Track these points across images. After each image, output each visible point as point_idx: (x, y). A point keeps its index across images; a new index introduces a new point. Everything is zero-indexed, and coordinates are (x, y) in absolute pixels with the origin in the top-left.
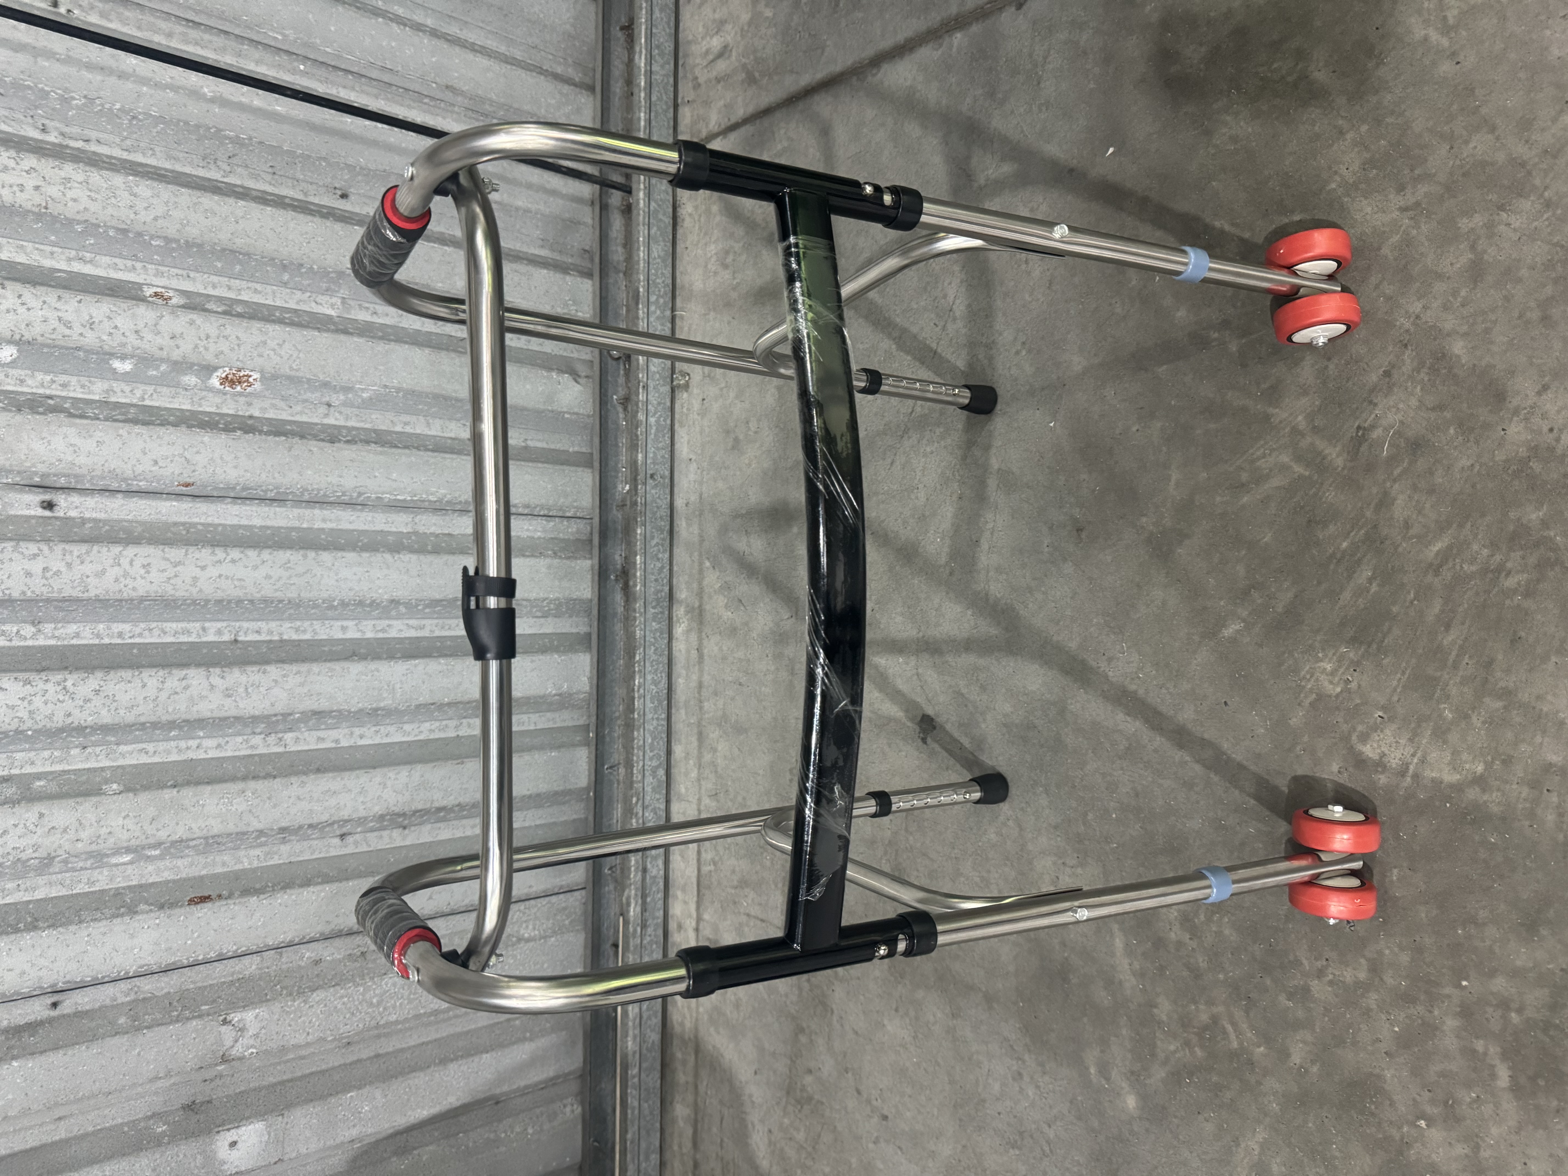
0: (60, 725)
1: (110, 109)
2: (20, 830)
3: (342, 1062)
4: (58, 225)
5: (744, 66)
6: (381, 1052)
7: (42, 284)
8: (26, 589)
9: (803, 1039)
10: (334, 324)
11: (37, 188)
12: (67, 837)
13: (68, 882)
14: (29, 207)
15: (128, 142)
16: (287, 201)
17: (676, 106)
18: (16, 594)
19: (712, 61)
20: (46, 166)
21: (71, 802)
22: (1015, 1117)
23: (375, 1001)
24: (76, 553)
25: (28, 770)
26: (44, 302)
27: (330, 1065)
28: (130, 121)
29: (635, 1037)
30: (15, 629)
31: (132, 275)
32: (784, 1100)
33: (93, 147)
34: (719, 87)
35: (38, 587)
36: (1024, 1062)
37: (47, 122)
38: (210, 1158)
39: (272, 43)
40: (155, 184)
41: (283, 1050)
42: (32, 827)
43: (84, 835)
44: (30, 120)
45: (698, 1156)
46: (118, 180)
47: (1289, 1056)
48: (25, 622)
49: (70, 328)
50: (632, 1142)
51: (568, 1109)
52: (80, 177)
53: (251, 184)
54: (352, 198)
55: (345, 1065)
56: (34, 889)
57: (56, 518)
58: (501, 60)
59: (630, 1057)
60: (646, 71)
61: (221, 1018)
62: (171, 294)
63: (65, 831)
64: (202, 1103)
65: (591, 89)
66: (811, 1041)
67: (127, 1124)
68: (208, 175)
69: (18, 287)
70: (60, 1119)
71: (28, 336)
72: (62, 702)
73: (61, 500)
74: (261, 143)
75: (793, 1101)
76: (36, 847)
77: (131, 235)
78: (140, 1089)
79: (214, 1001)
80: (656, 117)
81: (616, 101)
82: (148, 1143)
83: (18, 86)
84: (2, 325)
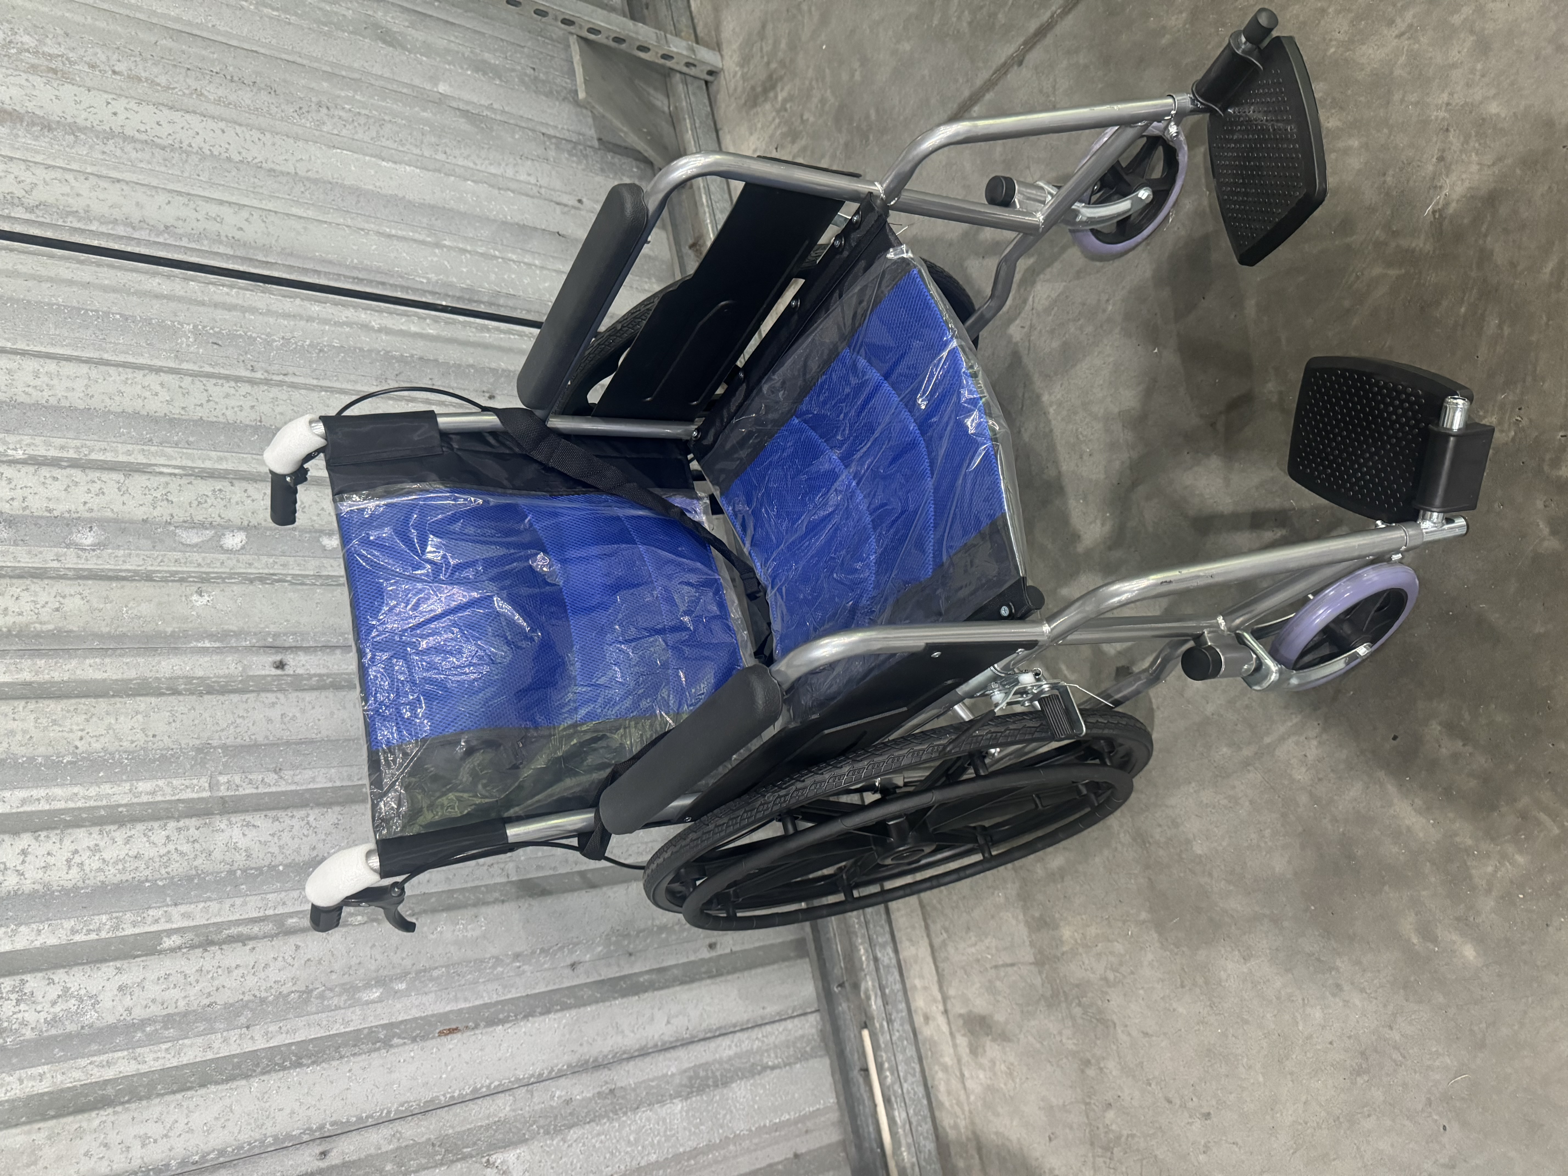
0: (307, 858)
1: (302, 346)
2: (280, 963)
8: (268, 734)
9: (1091, 1072)
11: (253, 407)
12: (322, 968)
13: (325, 1023)
14: (248, 423)
15: (317, 372)
18: (261, 739)
20: (258, 392)
22: (1349, 1037)
23: (632, 1138)
24: (308, 699)
25: (280, 910)
26: (265, 494)
28: (318, 353)
29: (908, 1147)
30: (260, 777)
32: (1090, 1155)
33: (291, 379)
35: (278, 732)
36: (1337, 969)
37: (254, 366)
39: (420, 287)
42: (290, 960)
43: (336, 967)
44: (241, 364)
48: (268, 770)
52: (285, 396)
56: (295, 1031)
57: (288, 675)
61: (484, 1160)
63: (319, 962)
66: (1101, 1069)
69: (244, 484)
71: (254, 522)
72: (307, 836)
73: (290, 659)
74: (421, 358)
76: (295, 980)
79: (475, 1144)
83: (233, 337)
84: (233, 514)
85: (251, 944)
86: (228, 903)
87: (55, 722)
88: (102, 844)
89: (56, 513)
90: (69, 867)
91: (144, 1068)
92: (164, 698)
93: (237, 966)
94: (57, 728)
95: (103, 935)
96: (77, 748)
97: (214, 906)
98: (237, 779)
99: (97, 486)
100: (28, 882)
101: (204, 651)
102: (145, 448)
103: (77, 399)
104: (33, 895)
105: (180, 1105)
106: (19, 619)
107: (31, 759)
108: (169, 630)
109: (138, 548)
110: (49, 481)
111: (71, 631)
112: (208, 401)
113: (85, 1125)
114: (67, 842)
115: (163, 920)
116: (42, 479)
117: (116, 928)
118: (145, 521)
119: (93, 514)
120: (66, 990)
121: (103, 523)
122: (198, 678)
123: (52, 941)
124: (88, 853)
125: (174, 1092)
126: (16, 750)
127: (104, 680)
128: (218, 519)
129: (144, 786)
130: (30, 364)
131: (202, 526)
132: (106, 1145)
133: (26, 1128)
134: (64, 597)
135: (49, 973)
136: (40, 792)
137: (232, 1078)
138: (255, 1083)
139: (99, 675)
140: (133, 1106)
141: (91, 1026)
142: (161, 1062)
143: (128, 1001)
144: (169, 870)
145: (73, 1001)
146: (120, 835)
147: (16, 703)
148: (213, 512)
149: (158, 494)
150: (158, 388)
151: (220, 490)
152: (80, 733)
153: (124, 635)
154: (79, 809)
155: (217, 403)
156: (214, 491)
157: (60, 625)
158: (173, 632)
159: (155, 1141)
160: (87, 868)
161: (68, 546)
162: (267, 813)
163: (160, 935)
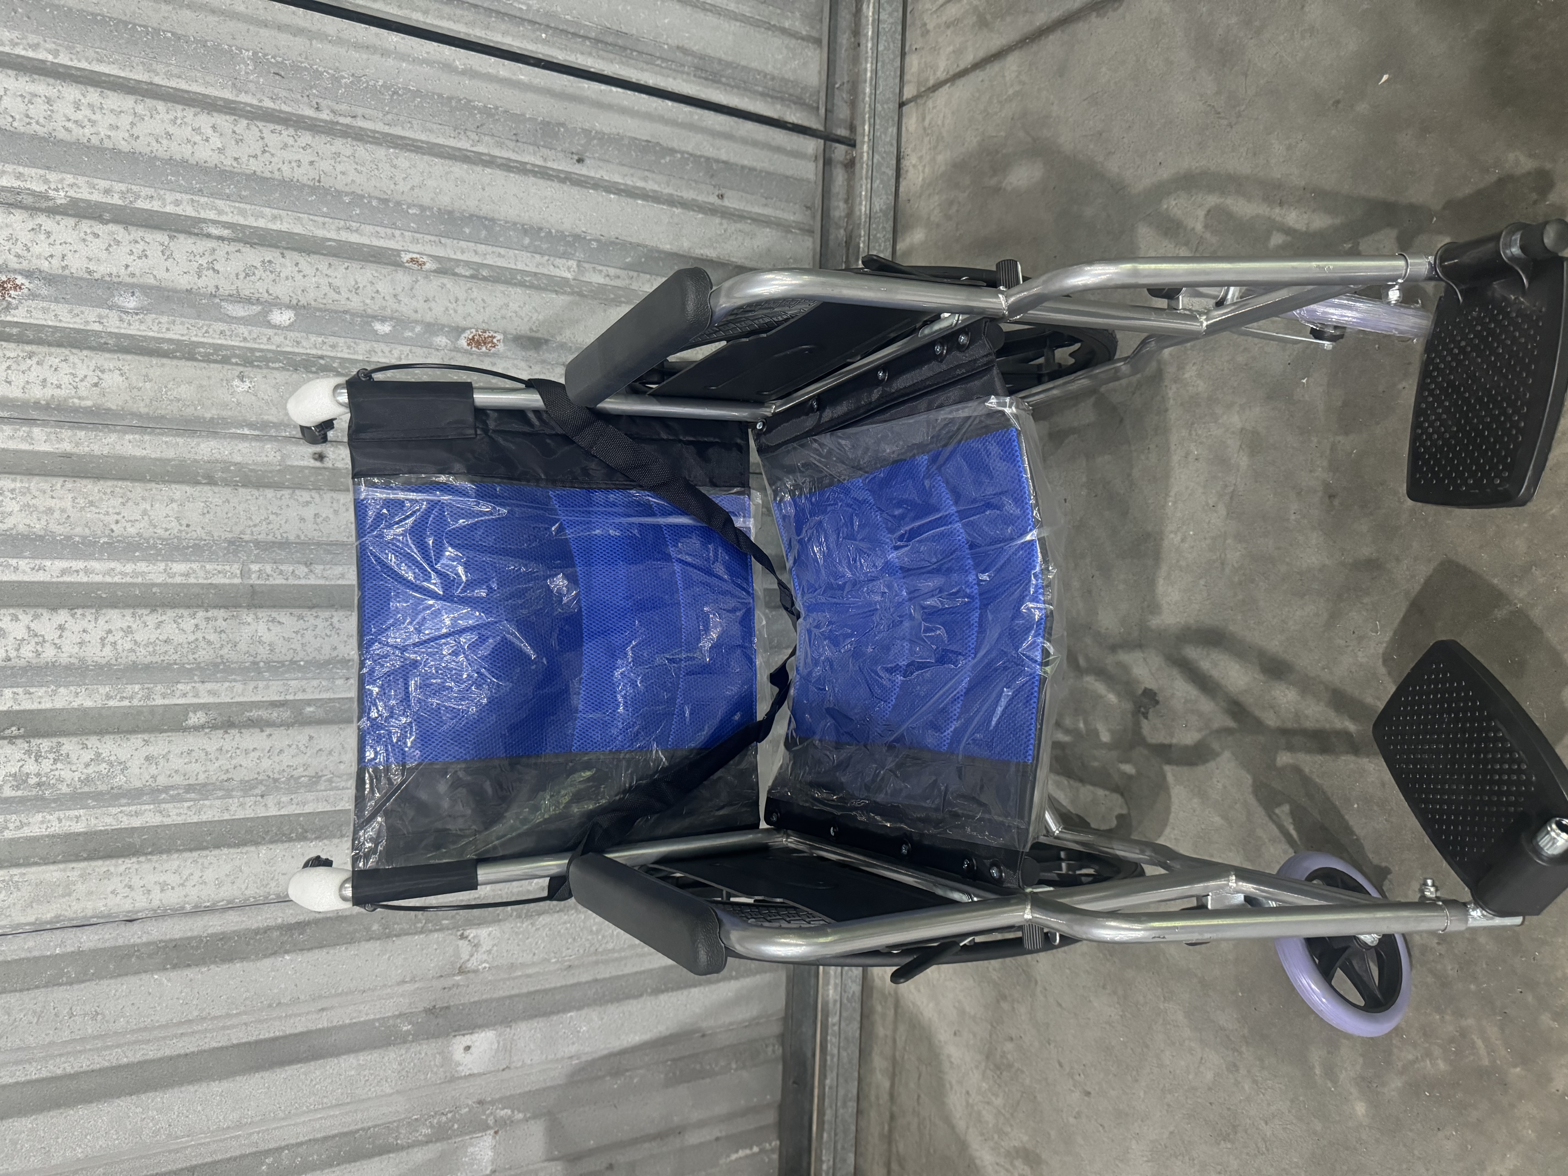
0: (327, 657)
1: (374, 86)
2: (293, 750)
3: (564, 983)
4: (329, 197)
5: (976, 8)
6: (599, 977)
7: (314, 253)
8: (300, 533)
9: (1005, 1006)
10: (570, 286)
11: (312, 163)
12: (332, 758)
13: (332, 799)
14: (305, 182)
15: (390, 117)
16: (529, 167)
17: (903, 55)
18: (292, 538)
19: (942, 6)
20: (320, 142)
21: (335, 728)
22: (1229, 1109)
23: (594, 928)
24: (342, 501)
25: (300, 696)
26: (317, 269)
27: (553, 985)
28: (392, 96)
30: (291, 569)
31: (392, 242)
32: (983, 1064)
33: (360, 123)
34: (949, 32)
35: (310, 531)
36: (1241, 1053)
37: (320, 101)
38: (447, 1059)
40: (413, 155)
41: (512, 967)
42: (303, 748)
44: (306, 98)
45: (895, 1109)
46: (381, 153)
47: (1550, 1080)
48: (299, 563)
49: (339, 293)
50: (830, 1088)
51: (770, 1049)
52: (348, 151)
53: (496, 152)
54: (588, 161)
55: (566, 986)
56: (304, 804)
57: (326, 469)
58: (731, 18)
59: (831, 1006)
60: (873, 21)
61: (459, 933)
62: (425, 259)
63: (330, 753)
64: (441, 1009)
65: (818, 42)
66: (1013, 1008)
67: (378, 1019)
68: (459, 145)
69: (295, 255)
70: (323, 1010)
71: (303, 302)
72: (329, 636)
73: (329, 452)
74: (506, 111)
75: (992, 1067)
76: (306, 767)
77: (391, 205)
78: (389, 990)
79: (453, 917)
80: (883, 67)
81: (843, 53)
82: (396, 1039)
83: (296, 68)
84: (282, 291)
85: (268, 731)
86: (252, 685)
87: (92, 503)
88: (134, 626)
89: (97, 276)
90: (103, 646)
91: (168, 821)
92: (199, 488)
93: (255, 749)
94: (93, 508)
95: (135, 702)
96: (112, 531)
97: (239, 687)
98: (268, 568)
99: (141, 246)
100: (65, 655)
101: (244, 437)
102: (196, 198)
103: (121, 140)
104: (69, 668)
105: (196, 862)
106: (57, 392)
107: (69, 538)
108: (208, 416)
109: (182, 316)
110: (90, 238)
111: (109, 409)
112: (264, 152)
113: (112, 869)
114: (101, 621)
115: (191, 694)
116: (82, 234)
117: (148, 697)
118: (189, 291)
119: (135, 280)
120: (98, 755)
121: (146, 289)
122: (236, 464)
123: (88, 703)
124: (121, 634)
125: (191, 850)
126: (53, 527)
127: (143, 458)
128: (266, 295)
129: (179, 567)
130: (71, 92)
131: (248, 301)
132: (130, 887)
133: (62, 866)
134: (103, 372)
135: (84, 738)
136: (79, 564)
137: (243, 843)
138: (263, 850)
139: (138, 452)
140: (155, 858)
141: (120, 788)
142: (183, 817)
143: (153, 770)
144: (196, 656)
145: (104, 765)
146: (152, 619)
147: (54, 480)
148: (259, 286)
149: (203, 261)
150: (210, 131)
151: (270, 262)
152: (116, 517)
153: (163, 417)
154: (116, 584)
155: (273, 155)
156: (263, 262)
157: (99, 402)
158: (212, 418)
159: (173, 888)
160: (119, 647)
161: (110, 308)
162: (293, 610)
163: (187, 709)
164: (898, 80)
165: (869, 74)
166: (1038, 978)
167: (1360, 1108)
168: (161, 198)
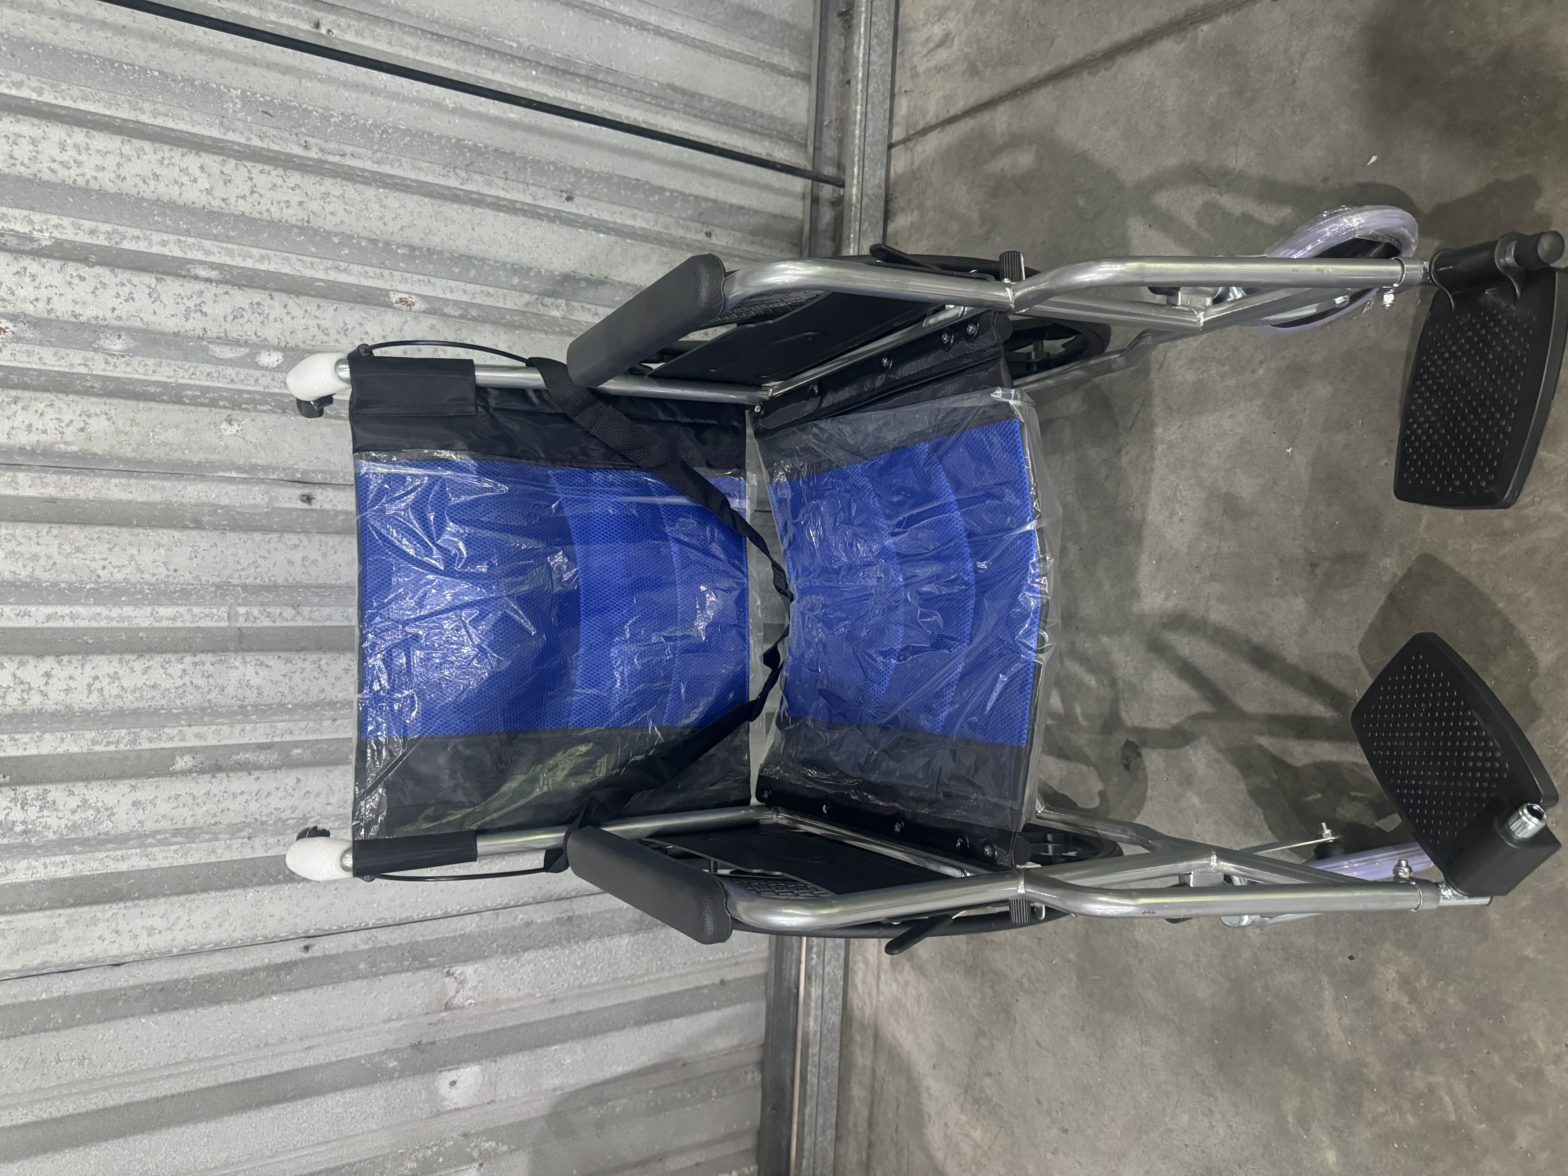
0: (315, 700)
1: (364, 125)
2: (281, 793)
3: (548, 1016)
4: (318, 238)
5: (966, 56)
6: (582, 1009)
7: (303, 294)
8: (288, 576)
9: (984, 1042)
10: (560, 326)
11: (301, 203)
12: (319, 800)
14: (294, 222)
15: (379, 155)
16: (518, 205)
17: (893, 96)
18: (280, 581)
19: (933, 50)
20: (308, 182)
21: (323, 770)
22: (1203, 1152)
24: (330, 544)
25: (287, 738)
26: (306, 311)
27: (537, 1019)
28: (382, 135)
29: (816, 1017)
30: (278, 611)
31: (380, 281)
32: (962, 1097)
33: (349, 161)
34: (939, 77)
35: (298, 574)
36: (1216, 1099)
37: (308, 139)
38: (433, 1094)
39: (508, 51)
40: (402, 195)
41: (497, 1002)
42: (290, 790)
43: (333, 800)
44: (295, 138)
45: (873, 1137)
46: (370, 192)
47: (1514, 1138)
48: (286, 605)
49: (328, 335)
50: (810, 1117)
51: (749, 1076)
52: (338, 191)
53: (485, 190)
54: (577, 200)
55: (550, 1019)
57: (314, 510)
58: (721, 55)
59: (811, 1037)
60: (864, 62)
61: (446, 970)
62: (414, 299)
63: (318, 795)
64: (428, 1044)
65: (807, 78)
66: (993, 1045)
67: (364, 1057)
68: (448, 184)
69: (284, 297)
70: (309, 1048)
71: (292, 344)
72: (317, 679)
73: (318, 494)
74: (496, 150)
75: (971, 1100)
76: (294, 809)
77: (380, 245)
78: (375, 1028)
79: (439, 954)
80: (872, 109)
81: (832, 89)
82: (382, 1076)
83: (285, 107)
84: (271, 333)
85: (256, 774)
86: (239, 727)
87: (78, 550)
88: (121, 672)
89: (83, 319)
90: (90, 692)
91: (154, 865)
92: (186, 532)
93: (242, 793)
94: (80, 555)
95: (122, 747)
96: (99, 577)
97: (226, 729)
98: (255, 611)
99: (127, 289)
100: (51, 702)
101: (231, 480)
102: (182, 238)
103: (107, 182)
104: (54, 715)
105: (183, 906)
106: (43, 438)
107: (55, 584)
108: (196, 460)
109: (168, 358)
110: (76, 281)
111: (96, 454)
112: (253, 192)
113: (99, 915)
114: (88, 667)
115: (177, 738)
116: (68, 278)
117: (134, 742)
118: (176, 334)
119: (122, 323)
120: (85, 801)
121: (132, 332)
122: (223, 507)
123: (74, 749)
124: (108, 680)
125: (178, 894)
126: (40, 574)
127: (130, 502)
128: (254, 337)
129: (165, 611)
130: (57, 132)
131: (236, 343)
132: (117, 932)
133: (49, 913)
134: (89, 416)
135: (70, 785)
136: (65, 610)
137: (230, 886)
138: (251, 893)
139: (124, 496)
140: (142, 903)
141: (107, 834)
142: (169, 860)
143: (140, 815)
144: (184, 701)
145: (91, 811)
146: (139, 665)
147: (39, 527)
148: (248, 328)
149: (191, 304)
150: (197, 173)
151: (258, 304)
152: (102, 563)
153: (150, 462)
154: (102, 629)
155: (261, 196)
156: (251, 303)
157: (85, 447)
158: (200, 462)
159: (160, 932)
160: (106, 693)
161: (95, 350)
162: (281, 654)
163: (173, 753)
164: (887, 123)
165: (858, 117)
166: (1017, 1016)
167: (1331, 1157)
168: (148, 239)
